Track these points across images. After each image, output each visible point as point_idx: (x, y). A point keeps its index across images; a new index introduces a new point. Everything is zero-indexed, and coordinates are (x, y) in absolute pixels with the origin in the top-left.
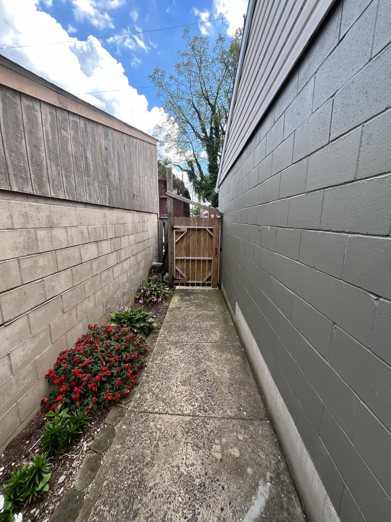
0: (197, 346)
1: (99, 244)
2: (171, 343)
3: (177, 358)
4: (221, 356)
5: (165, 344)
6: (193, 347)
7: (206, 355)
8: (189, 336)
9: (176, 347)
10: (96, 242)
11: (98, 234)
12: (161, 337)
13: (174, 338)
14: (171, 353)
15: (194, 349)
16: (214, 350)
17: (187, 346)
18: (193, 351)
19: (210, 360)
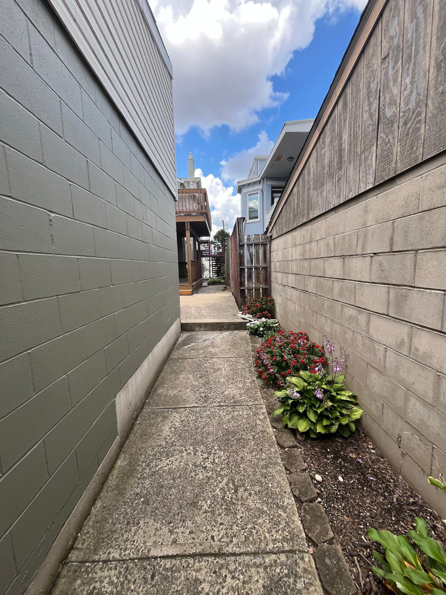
0: (206, 400)
1: (346, 260)
2: (243, 402)
3: (229, 386)
4: (180, 391)
5: (250, 401)
6: (212, 399)
7: (197, 390)
8: (217, 418)
9: (233, 398)
10: (343, 257)
11: (347, 245)
12: (263, 414)
13: (241, 413)
14: (238, 390)
15: (210, 396)
16: (184, 398)
17: (219, 400)
18: (212, 394)
19: (194, 386)
